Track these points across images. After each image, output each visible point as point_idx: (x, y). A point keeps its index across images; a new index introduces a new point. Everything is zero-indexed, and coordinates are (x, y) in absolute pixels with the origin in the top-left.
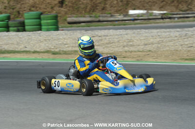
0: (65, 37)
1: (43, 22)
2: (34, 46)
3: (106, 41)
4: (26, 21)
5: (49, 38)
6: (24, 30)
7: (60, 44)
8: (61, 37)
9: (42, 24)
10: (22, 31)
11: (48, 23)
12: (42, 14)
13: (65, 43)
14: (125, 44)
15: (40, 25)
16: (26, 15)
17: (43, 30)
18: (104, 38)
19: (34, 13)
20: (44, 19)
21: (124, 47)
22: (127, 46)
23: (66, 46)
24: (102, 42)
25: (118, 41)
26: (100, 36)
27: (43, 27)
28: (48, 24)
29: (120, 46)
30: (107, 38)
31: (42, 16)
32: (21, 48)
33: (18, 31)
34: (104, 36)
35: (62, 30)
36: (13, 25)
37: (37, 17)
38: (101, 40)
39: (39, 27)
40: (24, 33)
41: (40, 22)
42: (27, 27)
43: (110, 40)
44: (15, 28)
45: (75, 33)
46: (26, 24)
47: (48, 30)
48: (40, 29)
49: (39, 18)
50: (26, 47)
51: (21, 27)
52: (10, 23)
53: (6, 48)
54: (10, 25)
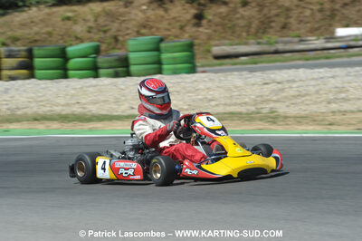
0: (209, 85)
1: (164, 56)
3: (292, 93)
4: (132, 56)
6: (128, 74)
7: (201, 100)
8: (201, 87)
9: (164, 61)
10: (124, 77)
11: (174, 58)
12: (162, 40)
13: (210, 97)
14: (331, 96)
15: (159, 62)
16: (132, 43)
17: (164, 72)
18: (287, 85)
19: (147, 40)
20: (167, 52)
21: (329, 103)
22: (335, 100)
23: (213, 103)
24: (284, 94)
25: (317, 92)
26: (279, 83)
27: (165, 67)
28: (174, 61)
29: (320, 103)
30: (294, 85)
31: (162, 45)
32: (123, 109)
33: (116, 75)
34: (288, 81)
35: (204, 72)
36: (105, 65)
37: (151, 46)
38: (282, 90)
39: (157, 68)
40: (128, 79)
41: (159, 56)
42: (133, 68)
43: (300, 89)
44: (111, 71)
45: (229, 78)
46: (131, 61)
47: (175, 72)
48: (160, 72)
49: (158, 49)
50: (133, 109)
51: (122, 68)
52: (101, 60)
53: (94, 109)
54: (100, 65)
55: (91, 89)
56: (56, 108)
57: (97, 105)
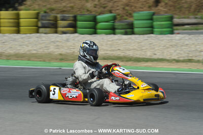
1: (155, 23)
2: (163, 53)
4: (136, 22)
6: (133, 33)
9: (155, 27)
10: (131, 34)
11: (161, 25)
12: (154, 14)
15: (152, 27)
16: (135, 15)
17: (155, 33)
19: (145, 13)
20: (157, 21)
27: (155, 30)
28: (162, 27)
31: (155, 17)
32: (148, 54)
33: (126, 34)
36: (120, 27)
37: (149, 17)
39: (151, 30)
41: (152, 23)
42: (136, 30)
44: (123, 31)
46: (135, 26)
47: (162, 33)
48: (152, 33)
49: (151, 19)
50: (155, 54)
51: (130, 30)
52: (117, 24)
53: (131, 54)
54: (116, 27)
55: (120, 42)
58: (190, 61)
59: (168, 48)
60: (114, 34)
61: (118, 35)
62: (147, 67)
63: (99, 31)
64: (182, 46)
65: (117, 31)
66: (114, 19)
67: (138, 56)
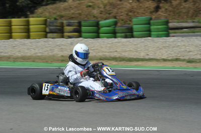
0: (183, 43)
1: (152, 27)
2: (155, 53)
4: (135, 27)
5: (167, 45)
6: (132, 37)
8: (179, 44)
9: (152, 30)
10: (130, 38)
11: (158, 28)
12: (151, 19)
13: (188, 50)
15: (149, 31)
16: (134, 20)
17: (152, 36)
19: (143, 18)
20: (154, 25)
27: (152, 33)
28: (158, 30)
31: (152, 21)
32: (142, 55)
33: (126, 37)
35: (173, 36)
36: (120, 31)
37: (147, 22)
39: (148, 33)
40: (131, 40)
41: (150, 27)
42: (135, 33)
44: (123, 34)
46: (134, 30)
47: (158, 36)
48: (150, 36)
49: (149, 24)
50: (148, 55)
51: (129, 33)
52: (117, 29)
53: (126, 55)
54: (117, 31)
55: (119, 44)
56: (105, 54)
57: (127, 53)
58: (177, 60)
59: (161, 49)
60: (115, 37)
61: (119, 39)
62: (137, 66)
63: (101, 35)
64: (174, 47)
65: (118, 35)
66: (115, 24)
67: (132, 57)
